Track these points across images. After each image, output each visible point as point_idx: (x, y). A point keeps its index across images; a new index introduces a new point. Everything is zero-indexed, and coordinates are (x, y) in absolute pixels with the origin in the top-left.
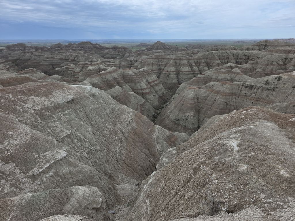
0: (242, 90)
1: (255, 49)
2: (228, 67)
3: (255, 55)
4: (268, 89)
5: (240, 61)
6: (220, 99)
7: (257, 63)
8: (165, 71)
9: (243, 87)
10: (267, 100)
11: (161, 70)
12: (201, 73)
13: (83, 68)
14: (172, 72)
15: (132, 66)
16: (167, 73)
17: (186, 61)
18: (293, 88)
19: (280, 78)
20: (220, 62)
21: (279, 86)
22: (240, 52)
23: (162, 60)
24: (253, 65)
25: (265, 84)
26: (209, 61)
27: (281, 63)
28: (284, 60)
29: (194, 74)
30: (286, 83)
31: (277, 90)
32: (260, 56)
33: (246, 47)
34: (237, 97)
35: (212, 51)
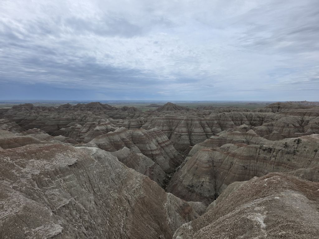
0: (260, 153)
1: (268, 111)
2: (242, 128)
3: (269, 116)
4: (288, 153)
5: (254, 122)
6: (237, 163)
7: (272, 125)
8: (176, 132)
9: (261, 150)
10: (288, 164)
11: (172, 130)
12: (214, 135)
13: (89, 128)
14: (184, 132)
15: (141, 127)
16: (178, 133)
17: (197, 122)
18: (315, 152)
19: (299, 141)
20: (234, 124)
21: (299, 149)
22: (253, 113)
23: (173, 120)
24: (269, 127)
25: (284, 147)
26: (222, 122)
27: (298, 125)
28: (300, 122)
29: (207, 135)
30: (306, 146)
31: (298, 153)
32: (275, 117)
33: (258, 109)
34: (255, 161)
35: (224, 113)
